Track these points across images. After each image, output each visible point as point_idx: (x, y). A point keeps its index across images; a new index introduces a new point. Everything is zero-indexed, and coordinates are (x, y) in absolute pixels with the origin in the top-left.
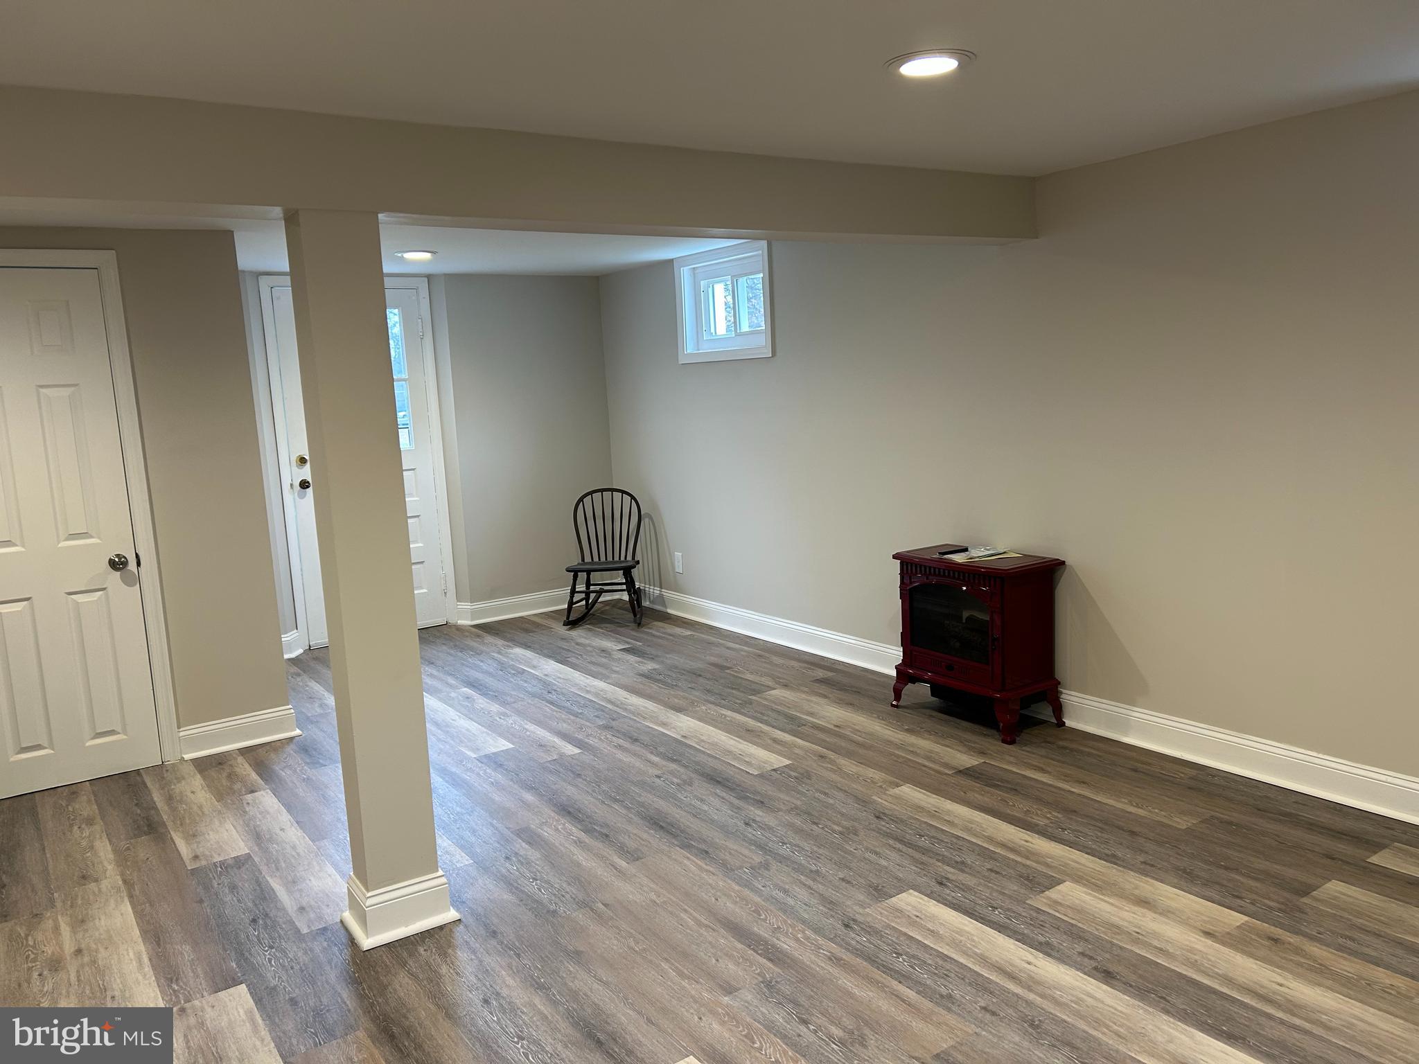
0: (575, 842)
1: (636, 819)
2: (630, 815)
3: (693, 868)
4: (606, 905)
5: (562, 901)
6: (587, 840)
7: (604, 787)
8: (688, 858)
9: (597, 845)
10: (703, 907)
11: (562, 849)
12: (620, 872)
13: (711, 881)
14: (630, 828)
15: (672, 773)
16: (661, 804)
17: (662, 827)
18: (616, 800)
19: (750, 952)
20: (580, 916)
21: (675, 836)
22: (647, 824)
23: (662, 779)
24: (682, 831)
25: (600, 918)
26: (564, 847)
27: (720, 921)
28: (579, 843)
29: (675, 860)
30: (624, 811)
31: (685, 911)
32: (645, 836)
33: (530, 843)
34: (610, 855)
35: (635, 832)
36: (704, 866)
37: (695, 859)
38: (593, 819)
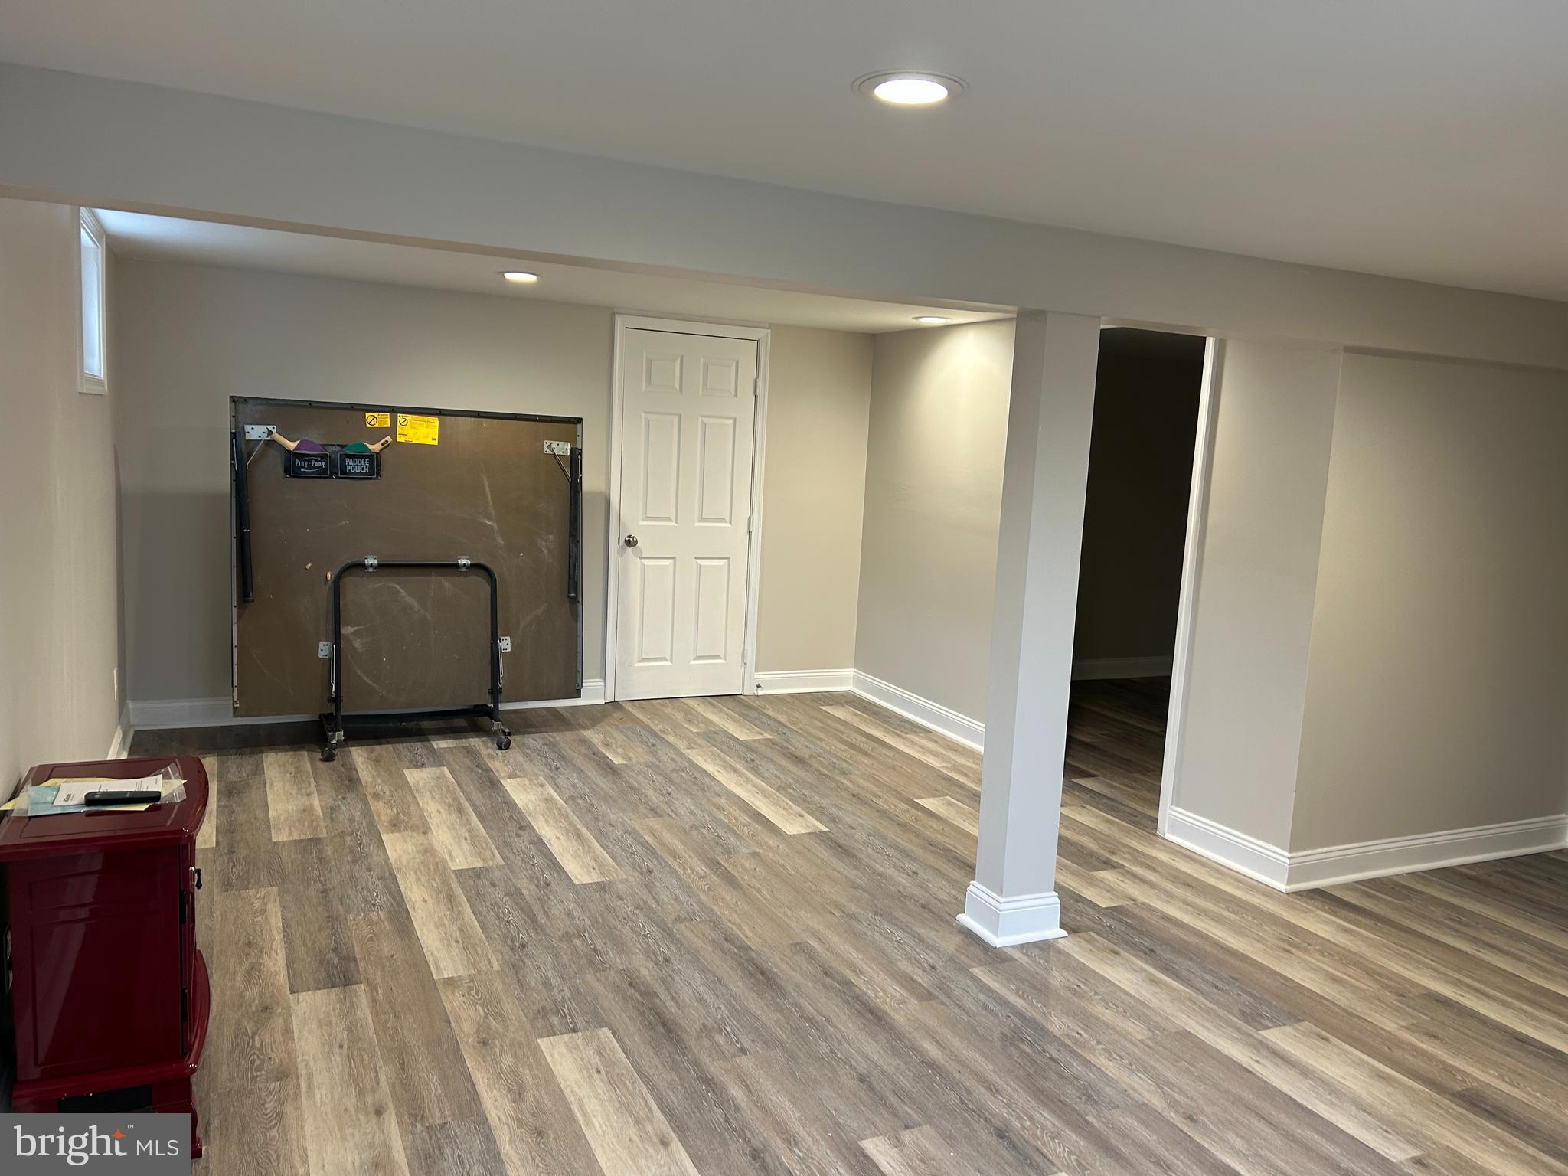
0: (861, 973)
1: (790, 989)
2: (795, 994)
3: (746, 928)
4: (831, 913)
5: (870, 921)
6: (848, 972)
7: (823, 1047)
8: (747, 937)
9: (837, 965)
10: (750, 899)
11: (875, 967)
12: (815, 934)
13: (735, 916)
14: (799, 978)
15: (721, 1054)
16: (755, 1004)
17: (762, 973)
18: (809, 1020)
19: (730, 869)
20: (854, 908)
21: (752, 961)
22: (778, 980)
23: (739, 1045)
24: (741, 964)
25: (837, 905)
26: (873, 969)
27: (741, 889)
28: (858, 972)
29: (760, 938)
30: (803, 1002)
31: (766, 899)
32: (784, 966)
33: (912, 980)
34: (824, 952)
35: (794, 973)
36: (734, 928)
37: (741, 936)
38: (841, 998)
